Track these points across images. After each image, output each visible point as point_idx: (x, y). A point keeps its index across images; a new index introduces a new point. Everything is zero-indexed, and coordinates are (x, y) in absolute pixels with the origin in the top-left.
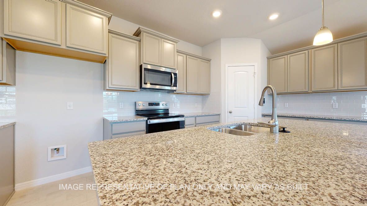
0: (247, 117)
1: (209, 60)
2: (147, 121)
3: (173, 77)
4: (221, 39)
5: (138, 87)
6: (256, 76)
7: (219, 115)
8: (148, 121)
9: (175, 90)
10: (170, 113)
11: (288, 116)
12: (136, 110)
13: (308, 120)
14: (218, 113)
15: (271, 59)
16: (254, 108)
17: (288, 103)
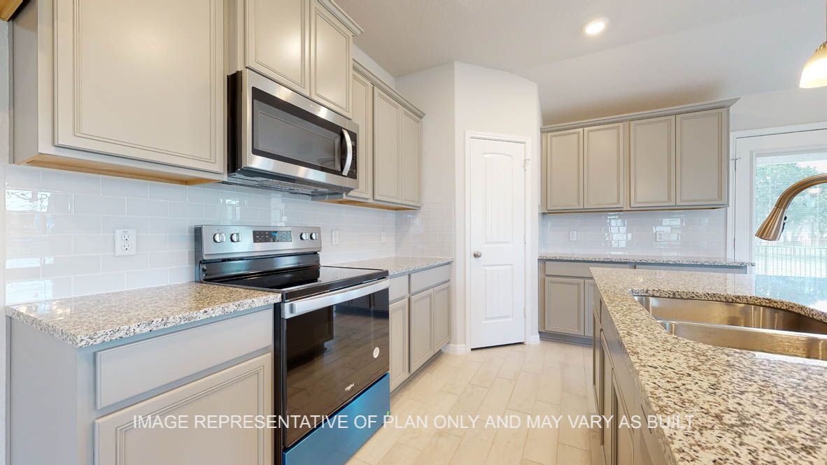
0: (510, 266)
1: (420, 115)
2: (277, 308)
3: (349, 144)
4: (457, 64)
5: (218, 163)
6: (528, 167)
7: (449, 263)
8: (287, 306)
9: (348, 190)
10: (321, 264)
11: (597, 260)
12: (203, 262)
13: (635, 268)
14: (448, 259)
15: (549, 134)
16: (525, 243)
17: (575, 232)
